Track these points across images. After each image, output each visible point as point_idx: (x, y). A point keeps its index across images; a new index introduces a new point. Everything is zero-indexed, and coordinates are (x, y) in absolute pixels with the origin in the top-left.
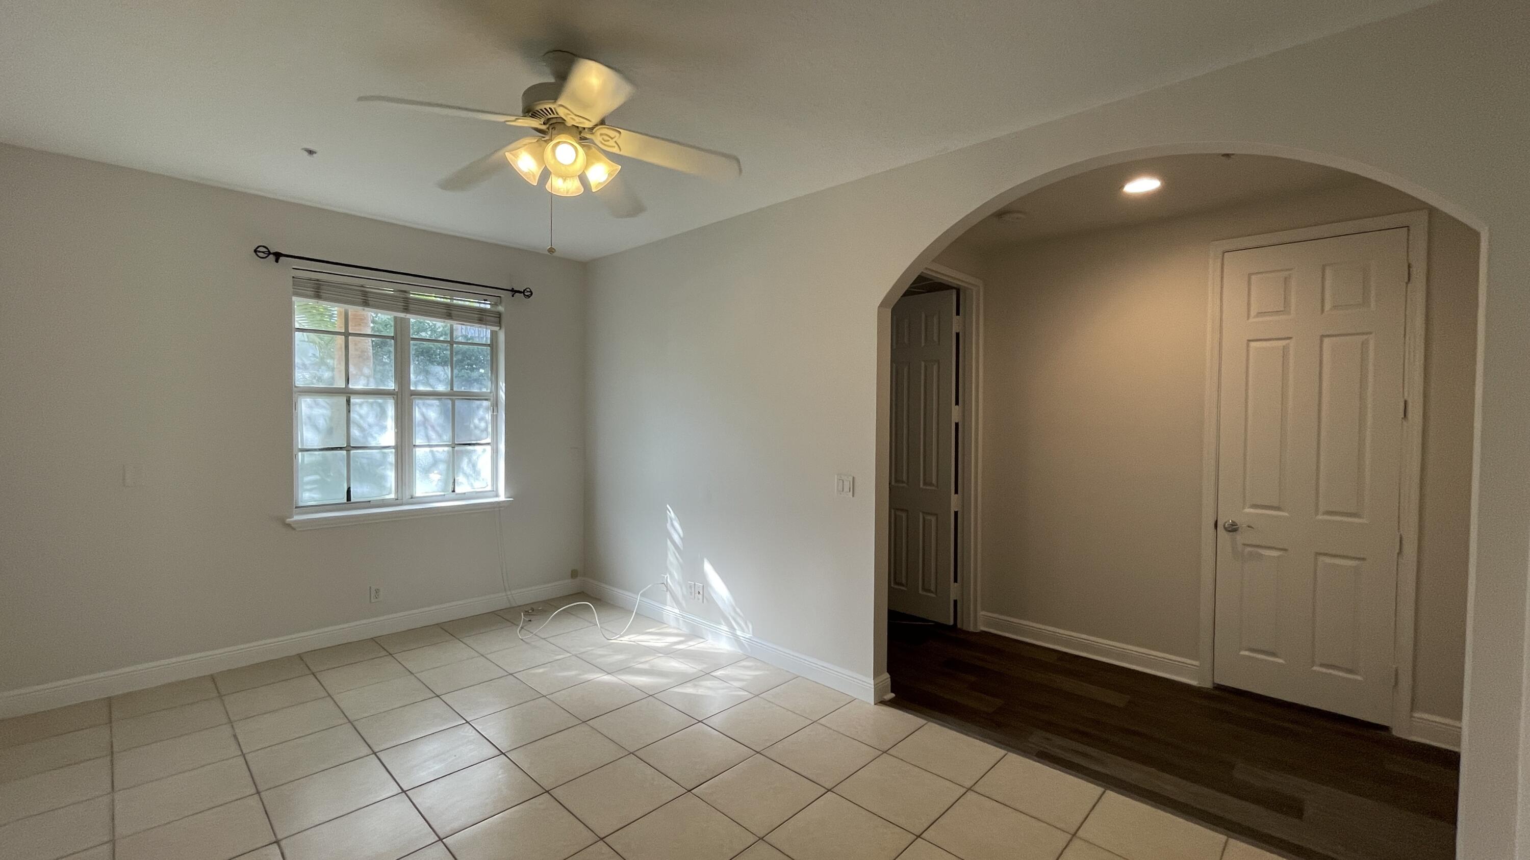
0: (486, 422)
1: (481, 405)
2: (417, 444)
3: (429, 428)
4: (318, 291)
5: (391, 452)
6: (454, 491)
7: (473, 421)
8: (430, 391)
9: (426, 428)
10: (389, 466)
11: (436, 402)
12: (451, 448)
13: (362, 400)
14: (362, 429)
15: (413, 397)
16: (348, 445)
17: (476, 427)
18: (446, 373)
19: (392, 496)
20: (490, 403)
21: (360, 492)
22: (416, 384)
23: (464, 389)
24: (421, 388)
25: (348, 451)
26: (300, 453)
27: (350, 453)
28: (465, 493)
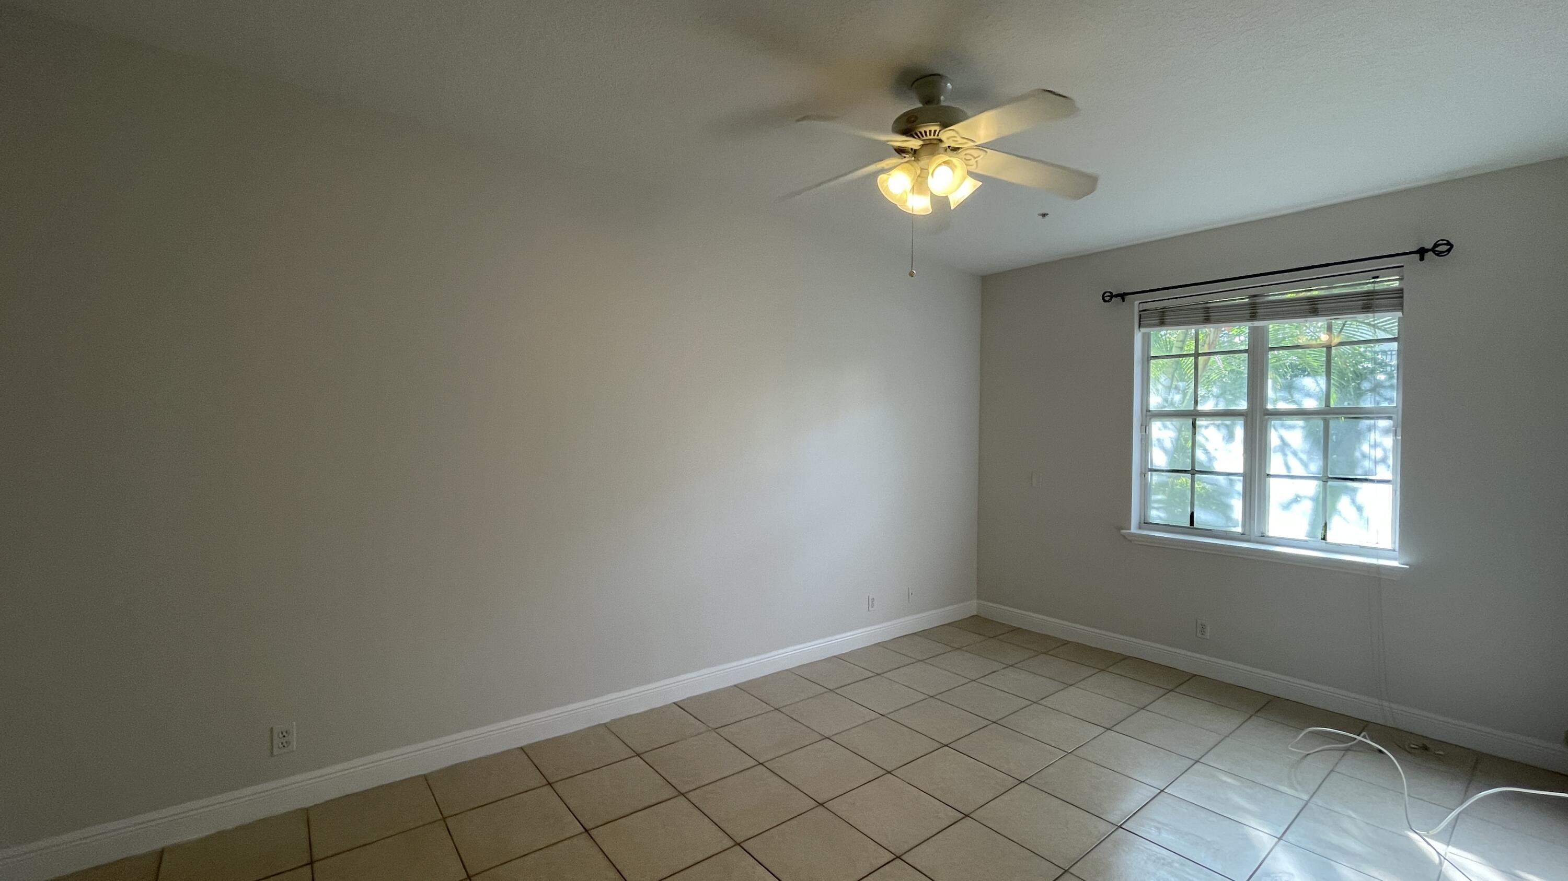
0: (1385, 450)
1: (1375, 426)
2: (1271, 473)
3: (1289, 453)
4: (1163, 318)
5: (1239, 480)
6: (1324, 539)
7: (1359, 448)
8: (1294, 409)
9: (1285, 455)
10: (1236, 496)
11: (1301, 423)
12: (1321, 482)
13: (1209, 422)
14: (1206, 452)
15: (1267, 417)
16: (1193, 469)
17: (1364, 456)
18: (1318, 385)
19: (1239, 529)
20: (1391, 422)
21: (1203, 518)
22: (1275, 401)
23: (1349, 404)
24: (1282, 406)
25: (1193, 474)
26: (1149, 473)
27: (1195, 477)
28: (1339, 545)
